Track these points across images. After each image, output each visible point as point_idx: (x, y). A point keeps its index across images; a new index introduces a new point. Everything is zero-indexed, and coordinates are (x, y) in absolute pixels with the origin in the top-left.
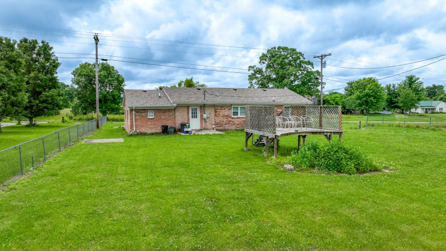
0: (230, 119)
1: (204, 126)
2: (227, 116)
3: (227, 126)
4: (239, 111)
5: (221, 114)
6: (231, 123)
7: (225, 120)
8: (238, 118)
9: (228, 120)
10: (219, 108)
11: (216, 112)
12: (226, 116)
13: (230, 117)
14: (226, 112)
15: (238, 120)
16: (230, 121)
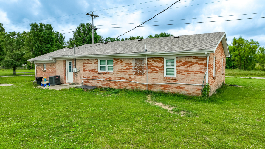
0: (96, 75)
1: (75, 80)
2: (94, 71)
3: (93, 81)
4: (106, 65)
5: (88, 69)
6: (97, 78)
7: (92, 75)
8: (104, 74)
9: (94, 75)
10: (86, 61)
11: (84, 66)
12: (92, 70)
13: (96, 72)
14: (92, 66)
15: (104, 76)
16: (96, 77)
